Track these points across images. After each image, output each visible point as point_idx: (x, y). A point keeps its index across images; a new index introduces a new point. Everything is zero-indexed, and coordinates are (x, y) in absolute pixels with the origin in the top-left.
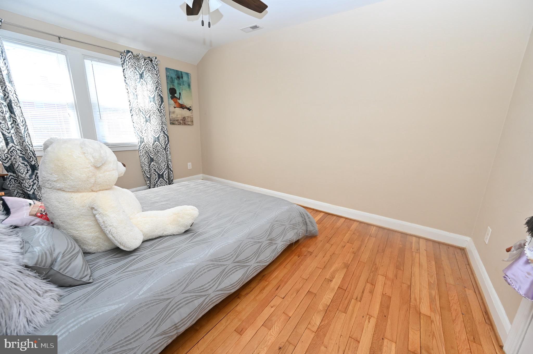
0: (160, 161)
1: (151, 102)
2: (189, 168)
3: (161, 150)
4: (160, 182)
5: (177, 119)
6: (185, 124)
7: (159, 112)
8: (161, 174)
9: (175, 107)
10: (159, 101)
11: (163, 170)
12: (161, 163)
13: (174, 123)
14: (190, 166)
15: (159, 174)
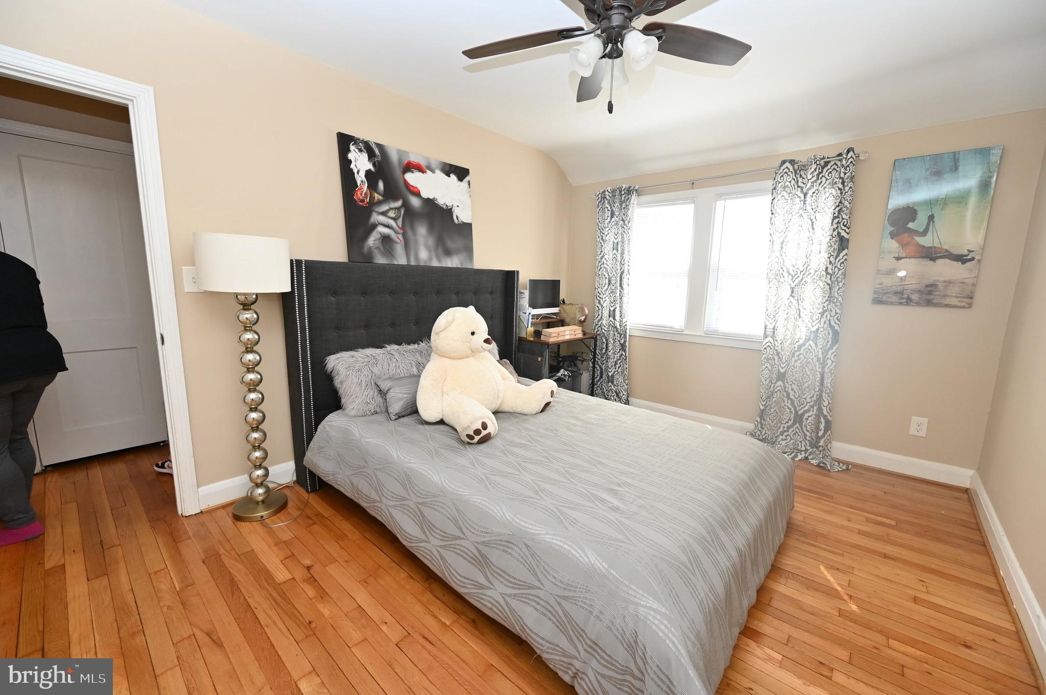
0: (806, 385)
1: (820, 253)
2: (913, 431)
3: (815, 359)
4: (794, 432)
5: (899, 289)
6: (929, 303)
7: (827, 273)
8: (800, 413)
9: (898, 259)
10: (833, 249)
11: (804, 407)
12: (807, 390)
13: (884, 299)
14: (918, 426)
15: (796, 412)
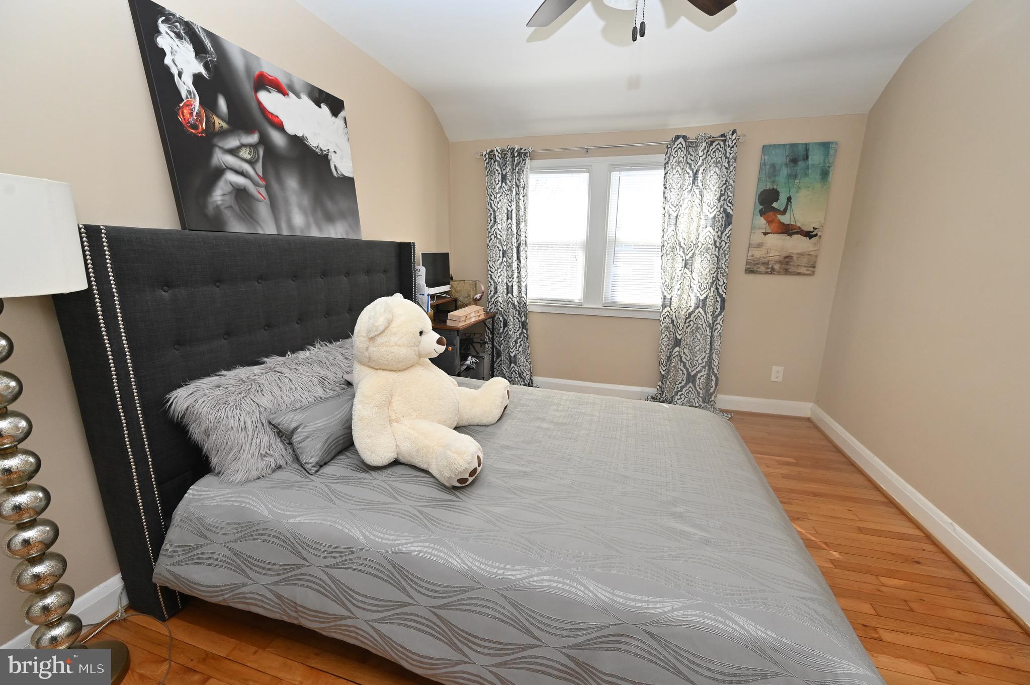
0: (697, 348)
1: (706, 227)
2: (773, 378)
3: (704, 325)
4: (688, 391)
5: (766, 260)
6: (787, 272)
7: (716, 247)
8: (692, 374)
9: (765, 234)
10: (720, 224)
11: (697, 368)
12: (698, 353)
13: (755, 269)
14: (777, 373)
15: (689, 374)
